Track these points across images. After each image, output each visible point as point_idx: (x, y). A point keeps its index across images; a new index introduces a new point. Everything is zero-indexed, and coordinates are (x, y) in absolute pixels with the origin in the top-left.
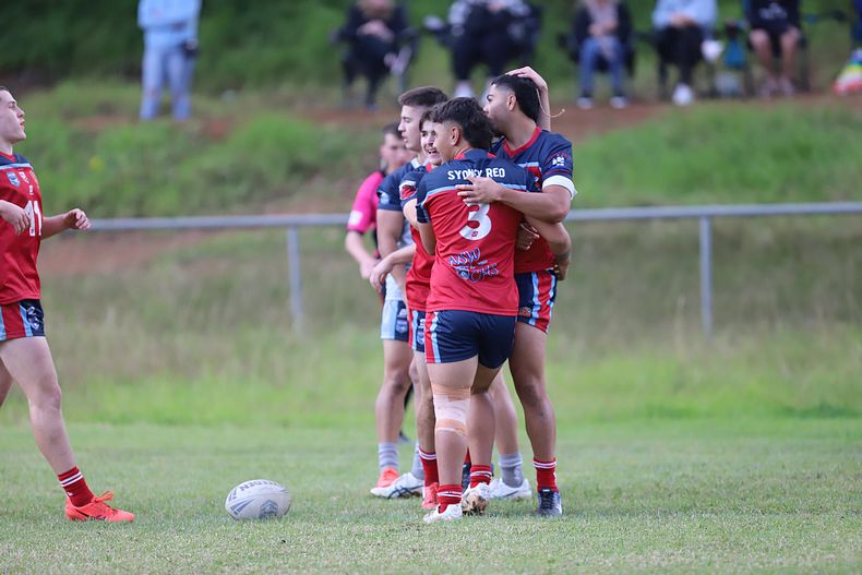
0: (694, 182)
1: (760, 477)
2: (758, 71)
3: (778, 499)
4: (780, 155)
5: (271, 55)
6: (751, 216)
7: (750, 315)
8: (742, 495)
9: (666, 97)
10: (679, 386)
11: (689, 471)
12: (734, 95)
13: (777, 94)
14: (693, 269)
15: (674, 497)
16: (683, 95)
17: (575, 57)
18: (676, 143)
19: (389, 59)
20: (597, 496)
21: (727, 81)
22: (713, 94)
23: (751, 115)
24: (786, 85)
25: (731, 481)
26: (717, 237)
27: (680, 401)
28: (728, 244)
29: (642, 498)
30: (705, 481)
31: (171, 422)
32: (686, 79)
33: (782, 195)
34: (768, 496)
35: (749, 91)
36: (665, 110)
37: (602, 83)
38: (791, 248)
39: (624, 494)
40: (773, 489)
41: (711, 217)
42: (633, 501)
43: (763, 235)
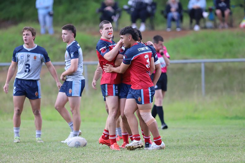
0: (200, 53)
1: (219, 136)
2: (218, 21)
3: (224, 143)
4: (224, 45)
5: (80, 16)
6: (216, 62)
7: (216, 90)
8: (213, 142)
9: (192, 28)
10: (195, 110)
11: (198, 134)
12: (211, 28)
13: (223, 28)
14: (199, 77)
15: (194, 142)
16: (197, 28)
17: (166, 17)
18: (195, 41)
19: (113, 17)
20: (172, 141)
21: (209, 24)
22: (205, 28)
23: (216, 34)
24: (226, 25)
25: (210, 137)
26: (206, 68)
27: (196, 115)
28: (210, 70)
29: (185, 142)
30: (203, 137)
31: (51, 120)
32: (198, 23)
33: (225, 57)
34: (221, 142)
35: (216, 27)
36: (191, 32)
37: (174, 25)
38: (227, 71)
39: (180, 141)
40: (222, 140)
41: (204, 63)
42: (182, 143)
43: (219, 68)
